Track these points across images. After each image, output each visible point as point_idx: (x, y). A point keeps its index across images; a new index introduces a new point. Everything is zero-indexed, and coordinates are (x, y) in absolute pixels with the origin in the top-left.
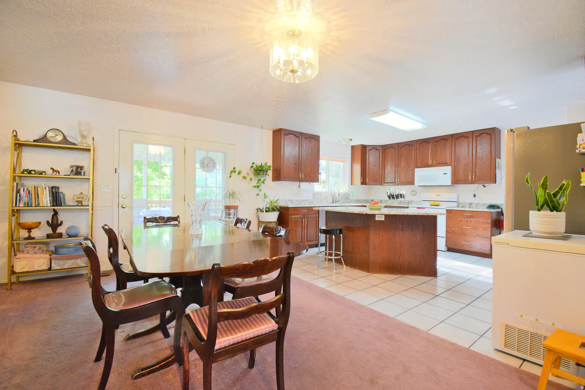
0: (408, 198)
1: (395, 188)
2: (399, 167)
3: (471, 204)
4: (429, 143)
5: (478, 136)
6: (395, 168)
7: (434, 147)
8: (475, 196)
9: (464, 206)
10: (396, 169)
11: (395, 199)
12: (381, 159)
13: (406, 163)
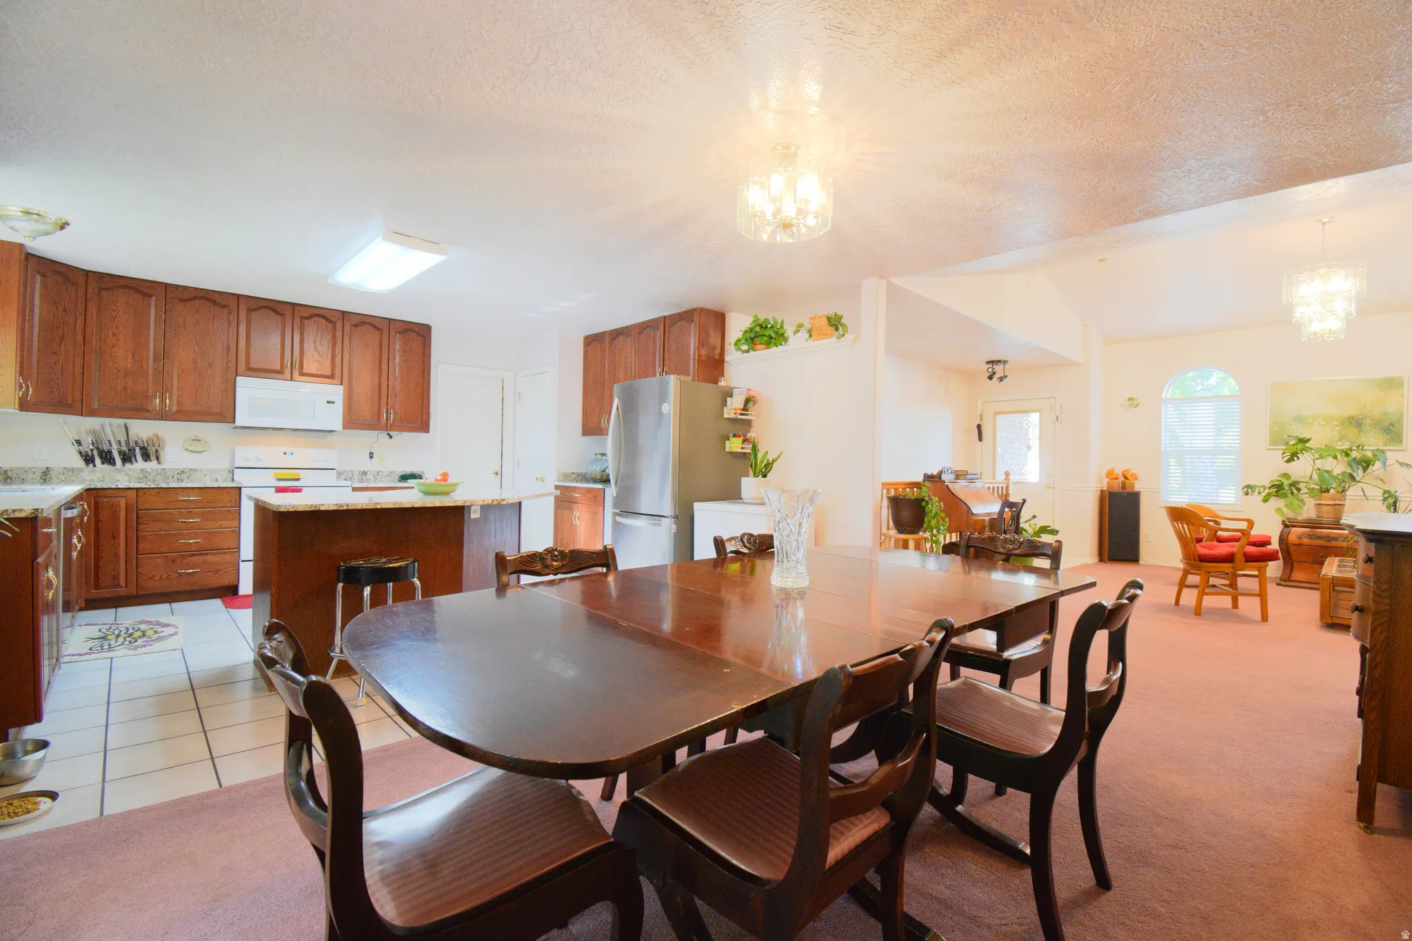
3: (365, 473)
4: (281, 314)
5: (399, 332)
8: (371, 456)
9: (350, 477)
11: (114, 465)
13: (196, 354)
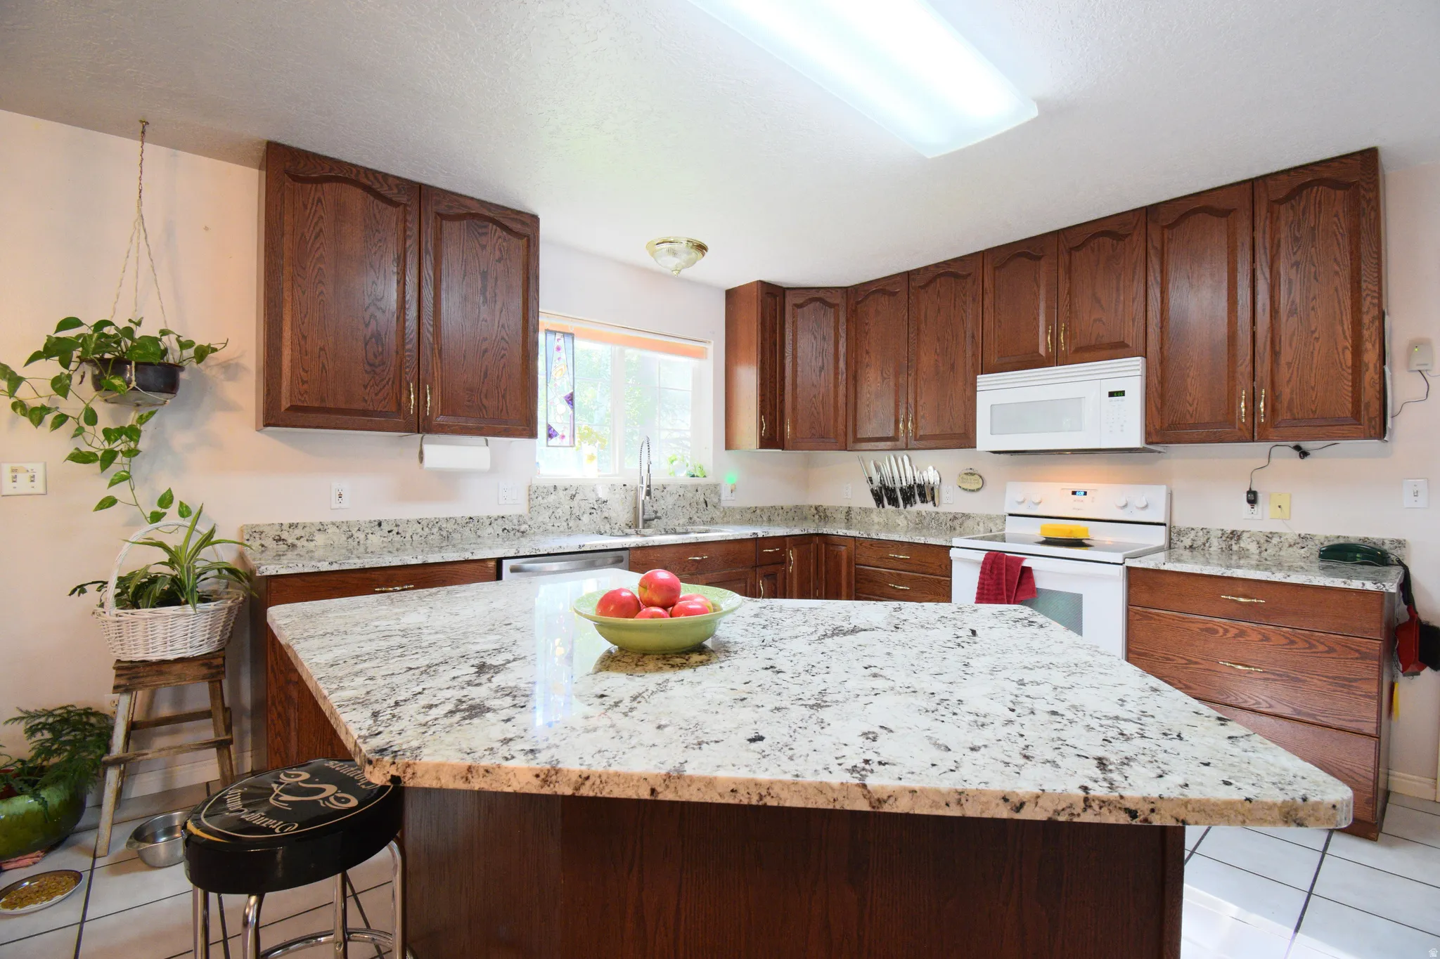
0: (952, 500)
1: (900, 461)
2: (912, 372)
3: (1235, 536)
4: (1039, 258)
5: (1280, 202)
6: (897, 375)
7: (1061, 271)
8: (1252, 498)
9: (1199, 543)
10: (902, 380)
11: (898, 506)
12: (842, 342)
13: (938, 355)
